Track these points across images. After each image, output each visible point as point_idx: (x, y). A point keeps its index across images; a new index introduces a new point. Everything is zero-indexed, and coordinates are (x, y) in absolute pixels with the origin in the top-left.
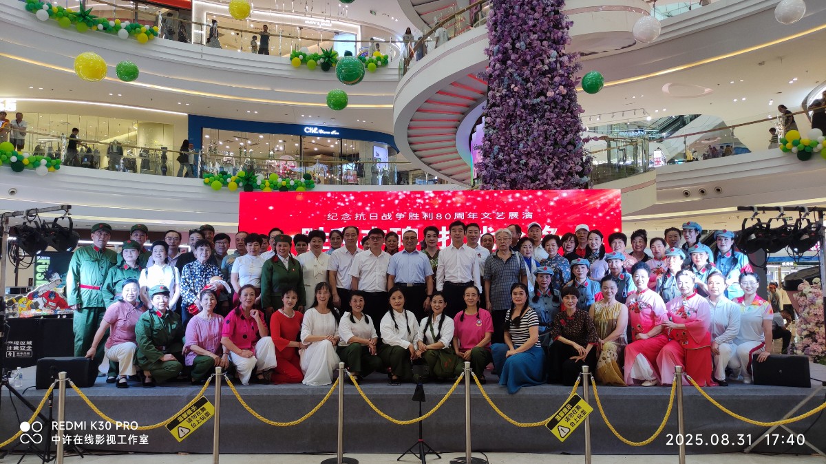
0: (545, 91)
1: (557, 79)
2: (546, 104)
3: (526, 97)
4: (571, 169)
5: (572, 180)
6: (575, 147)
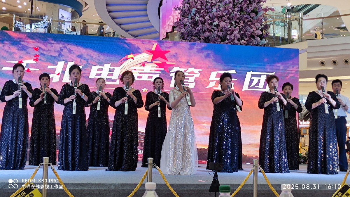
4: (253, 32)
5: (254, 41)
6: (256, 15)
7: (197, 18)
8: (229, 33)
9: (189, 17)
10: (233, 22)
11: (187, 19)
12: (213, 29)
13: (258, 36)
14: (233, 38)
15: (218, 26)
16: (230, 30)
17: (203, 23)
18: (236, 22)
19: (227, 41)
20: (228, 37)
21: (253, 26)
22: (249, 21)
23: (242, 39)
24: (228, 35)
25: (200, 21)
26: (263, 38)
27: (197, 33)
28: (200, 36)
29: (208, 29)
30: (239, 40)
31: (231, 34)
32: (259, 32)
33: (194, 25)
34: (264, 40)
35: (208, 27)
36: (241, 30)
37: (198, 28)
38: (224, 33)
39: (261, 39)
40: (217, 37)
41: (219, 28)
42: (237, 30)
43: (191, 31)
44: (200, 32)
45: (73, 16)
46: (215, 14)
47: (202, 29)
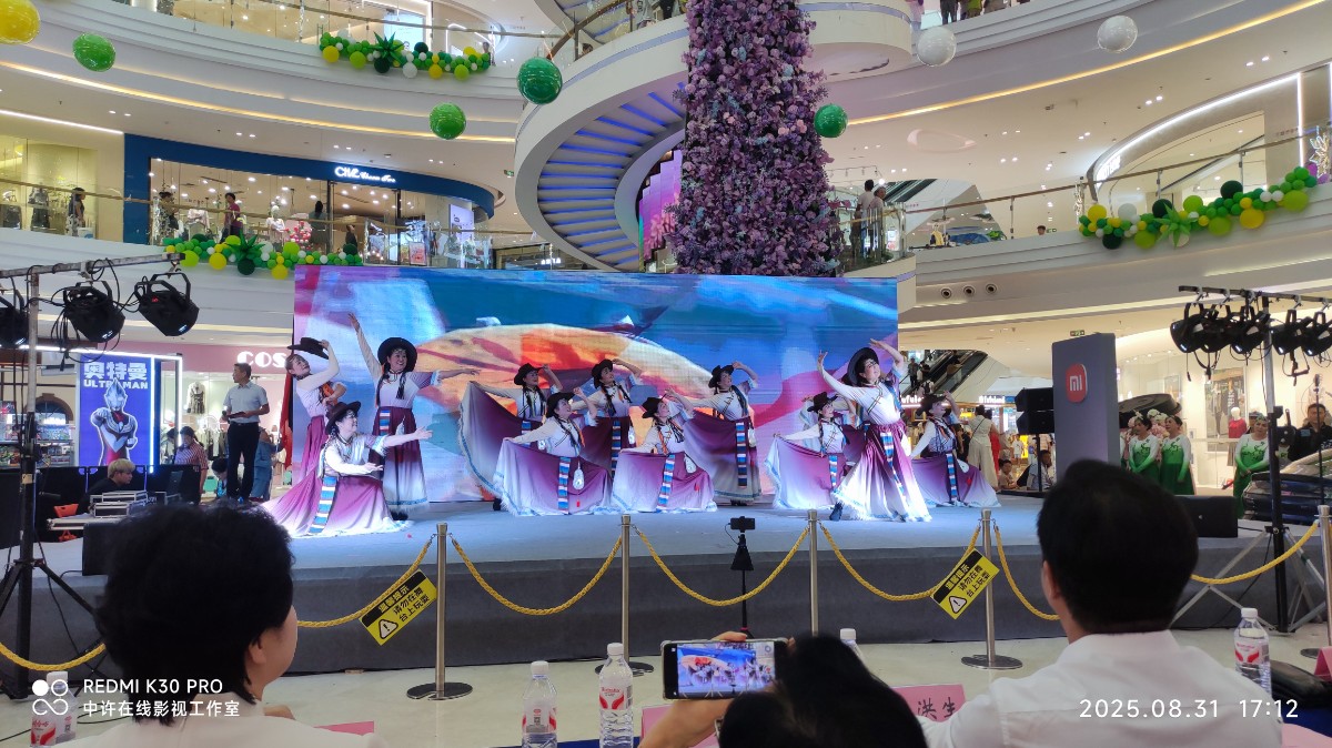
0: (774, 126)
1: (793, 109)
2: (775, 145)
3: (746, 133)
4: (812, 247)
5: (815, 266)
6: (817, 214)
7: (707, 225)
8: (767, 250)
9: (693, 222)
10: (775, 230)
11: (688, 227)
12: (737, 243)
13: (821, 254)
14: (774, 259)
15: (746, 238)
16: (769, 246)
17: (719, 234)
18: (779, 230)
19: (763, 266)
20: (766, 258)
21: (811, 236)
22: (803, 228)
23: (792, 260)
24: (765, 253)
25: (713, 229)
26: (831, 257)
27: (707, 253)
28: (714, 259)
29: (727, 245)
30: (786, 263)
31: (770, 253)
32: (823, 247)
33: (702, 239)
34: (833, 260)
35: (728, 240)
36: (789, 244)
37: (709, 243)
38: (758, 250)
39: (827, 259)
40: (746, 260)
41: (749, 242)
42: (782, 244)
43: (697, 250)
44: (713, 251)
45: (477, 218)
46: (740, 217)
47: (717, 245)
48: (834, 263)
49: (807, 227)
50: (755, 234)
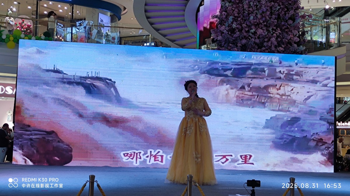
4: (290, 39)
5: (291, 48)
6: (294, 22)
7: (234, 26)
8: (266, 40)
9: (227, 24)
10: (270, 29)
11: (224, 26)
12: (250, 36)
13: (295, 43)
14: (270, 45)
15: (255, 33)
16: (267, 38)
17: (240, 31)
18: (273, 29)
19: (264, 48)
20: (265, 44)
21: (290, 33)
22: (286, 29)
23: (279, 45)
24: (265, 42)
25: (237, 28)
26: (301, 45)
27: (234, 40)
28: (237, 44)
29: (245, 37)
30: (276, 46)
31: (268, 42)
32: (297, 39)
33: (231, 33)
35: (245, 34)
36: (278, 37)
37: (235, 36)
38: (261, 40)
39: (298, 46)
40: (254, 44)
41: (256, 35)
42: (274, 37)
43: (228, 38)
44: (237, 40)
45: (112, 20)
46: (252, 22)
47: (240, 36)
48: (302, 48)
49: (288, 28)
50: (260, 31)
